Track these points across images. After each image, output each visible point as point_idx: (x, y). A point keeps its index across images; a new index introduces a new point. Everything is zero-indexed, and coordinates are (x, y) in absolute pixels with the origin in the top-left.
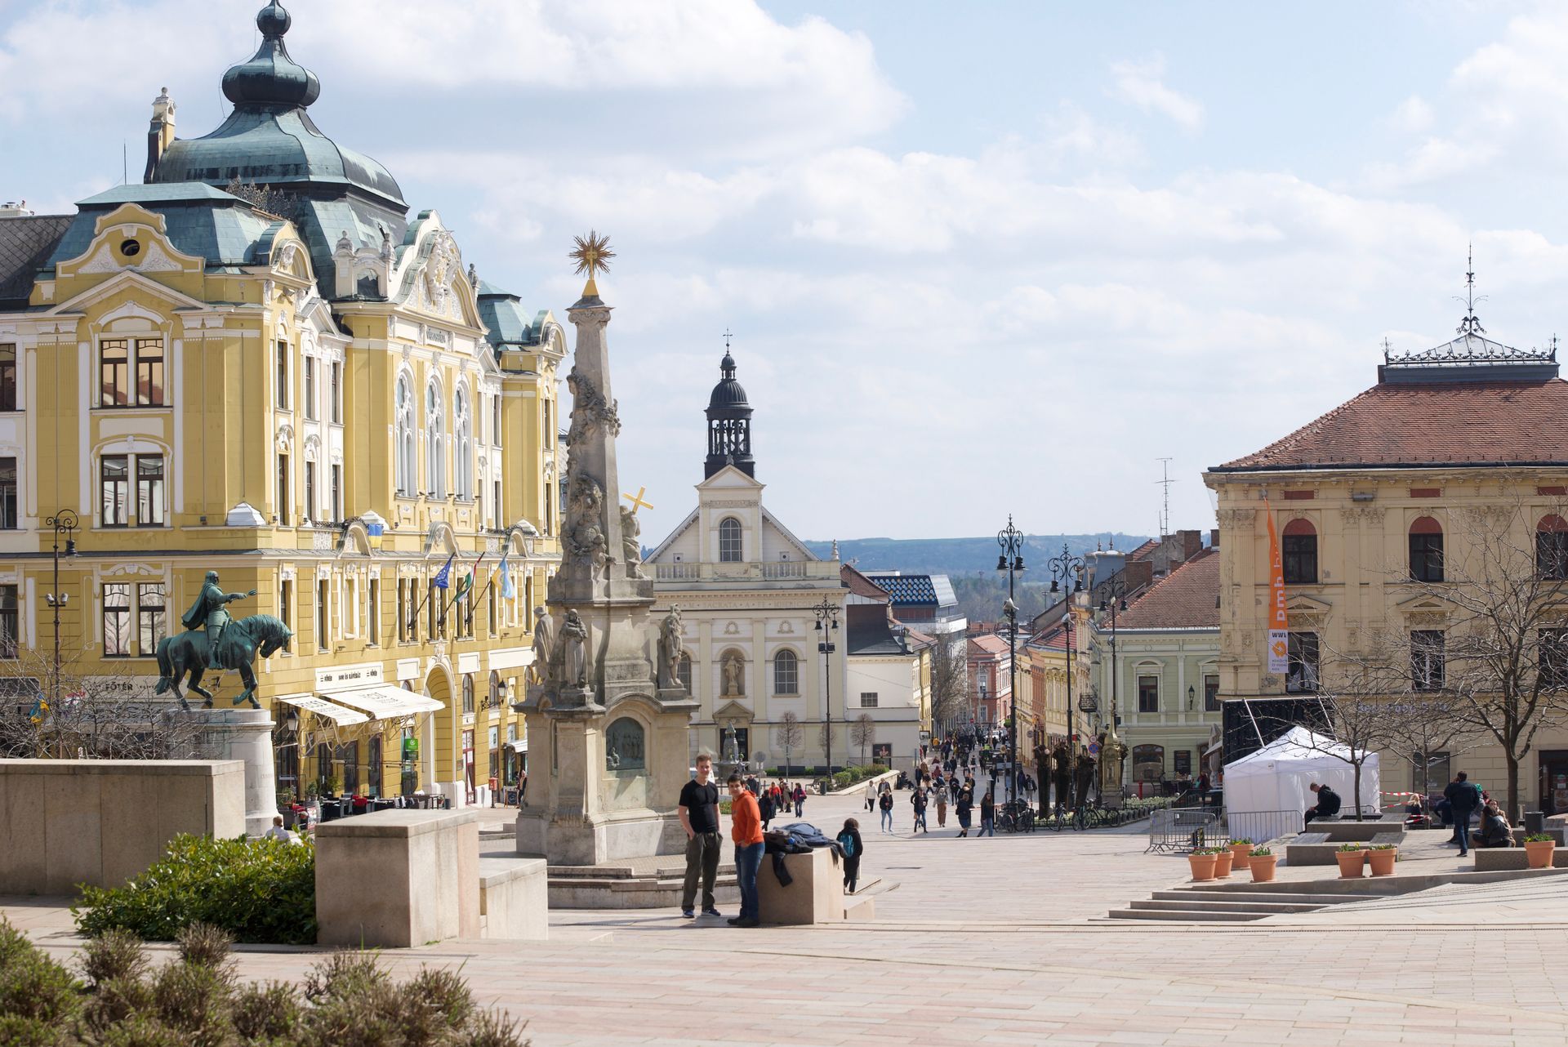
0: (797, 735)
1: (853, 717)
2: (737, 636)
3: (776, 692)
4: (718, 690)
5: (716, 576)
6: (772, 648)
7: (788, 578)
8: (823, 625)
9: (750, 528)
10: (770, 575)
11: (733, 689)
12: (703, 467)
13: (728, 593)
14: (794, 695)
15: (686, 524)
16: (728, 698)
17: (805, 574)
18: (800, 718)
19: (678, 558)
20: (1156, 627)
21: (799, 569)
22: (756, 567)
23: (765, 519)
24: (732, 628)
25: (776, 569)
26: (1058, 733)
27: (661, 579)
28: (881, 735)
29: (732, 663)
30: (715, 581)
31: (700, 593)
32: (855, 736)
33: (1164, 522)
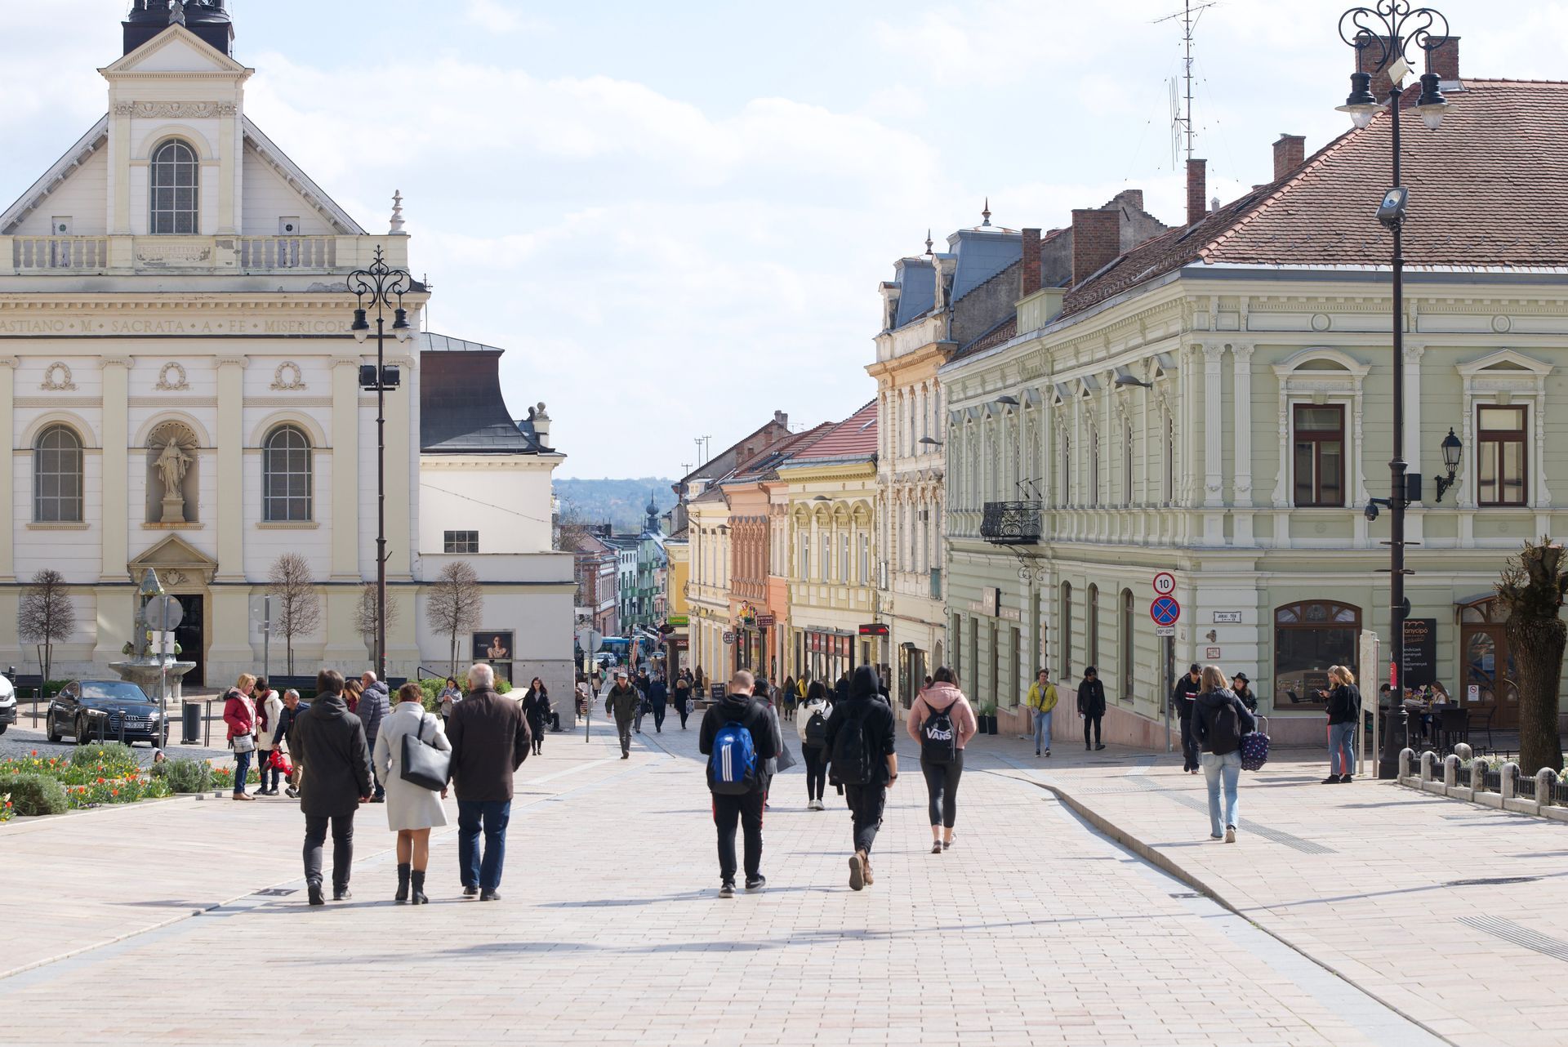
0: (309, 609)
1: (433, 571)
2: (183, 393)
3: (266, 518)
4: (140, 512)
5: (140, 265)
6: (259, 422)
7: (294, 271)
8: (371, 318)
9: (215, 162)
10: (257, 263)
11: (173, 510)
12: (120, 32)
13: (165, 298)
14: (306, 523)
15: (79, 151)
16: (161, 528)
17: (332, 263)
18: (317, 571)
19: (63, 228)
20: (1345, 262)
21: (320, 252)
22: (227, 245)
23: (247, 141)
24: (173, 377)
25: (270, 252)
26: (823, 624)
27: (22, 269)
28: (492, 613)
29: (171, 452)
30: (138, 274)
31: (105, 299)
32: (436, 613)
33: (1183, 103)
